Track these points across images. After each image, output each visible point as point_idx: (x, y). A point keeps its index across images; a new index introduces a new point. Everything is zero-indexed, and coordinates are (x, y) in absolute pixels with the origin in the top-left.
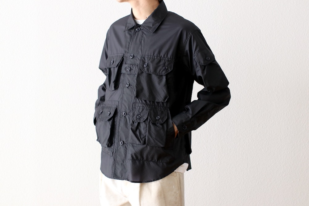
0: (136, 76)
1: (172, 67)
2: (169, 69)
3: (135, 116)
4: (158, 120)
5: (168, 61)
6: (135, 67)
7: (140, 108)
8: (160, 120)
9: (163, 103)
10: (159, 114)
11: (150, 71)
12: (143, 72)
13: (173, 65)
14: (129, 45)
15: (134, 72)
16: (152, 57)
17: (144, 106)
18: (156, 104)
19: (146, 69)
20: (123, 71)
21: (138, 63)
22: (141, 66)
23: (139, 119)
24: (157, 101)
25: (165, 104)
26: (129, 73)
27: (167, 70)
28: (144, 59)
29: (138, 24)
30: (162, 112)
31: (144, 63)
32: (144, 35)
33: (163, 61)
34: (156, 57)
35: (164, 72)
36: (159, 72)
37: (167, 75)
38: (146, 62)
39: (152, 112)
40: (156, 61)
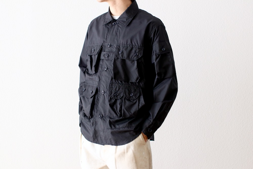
0: (113, 61)
1: (142, 53)
2: (140, 55)
3: (113, 94)
4: (132, 97)
5: (139, 48)
6: (112, 54)
7: (116, 88)
8: (134, 97)
9: (135, 83)
10: (132, 91)
11: (124, 57)
12: (118, 58)
13: (142, 52)
14: (107, 36)
15: (111, 58)
16: (125, 45)
17: (120, 85)
18: (130, 84)
19: (120, 55)
20: (102, 57)
21: (115, 51)
22: (117, 53)
23: (116, 96)
24: (130, 81)
25: (137, 84)
26: (107, 59)
27: (137, 56)
28: (119, 48)
29: (115, 19)
30: (135, 90)
31: (119, 50)
32: (119, 28)
33: (135, 48)
34: (129, 46)
35: (135, 58)
36: (132, 57)
37: (138, 61)
38: (121, 50)
39: (127, 90)
40: (129, 49)
